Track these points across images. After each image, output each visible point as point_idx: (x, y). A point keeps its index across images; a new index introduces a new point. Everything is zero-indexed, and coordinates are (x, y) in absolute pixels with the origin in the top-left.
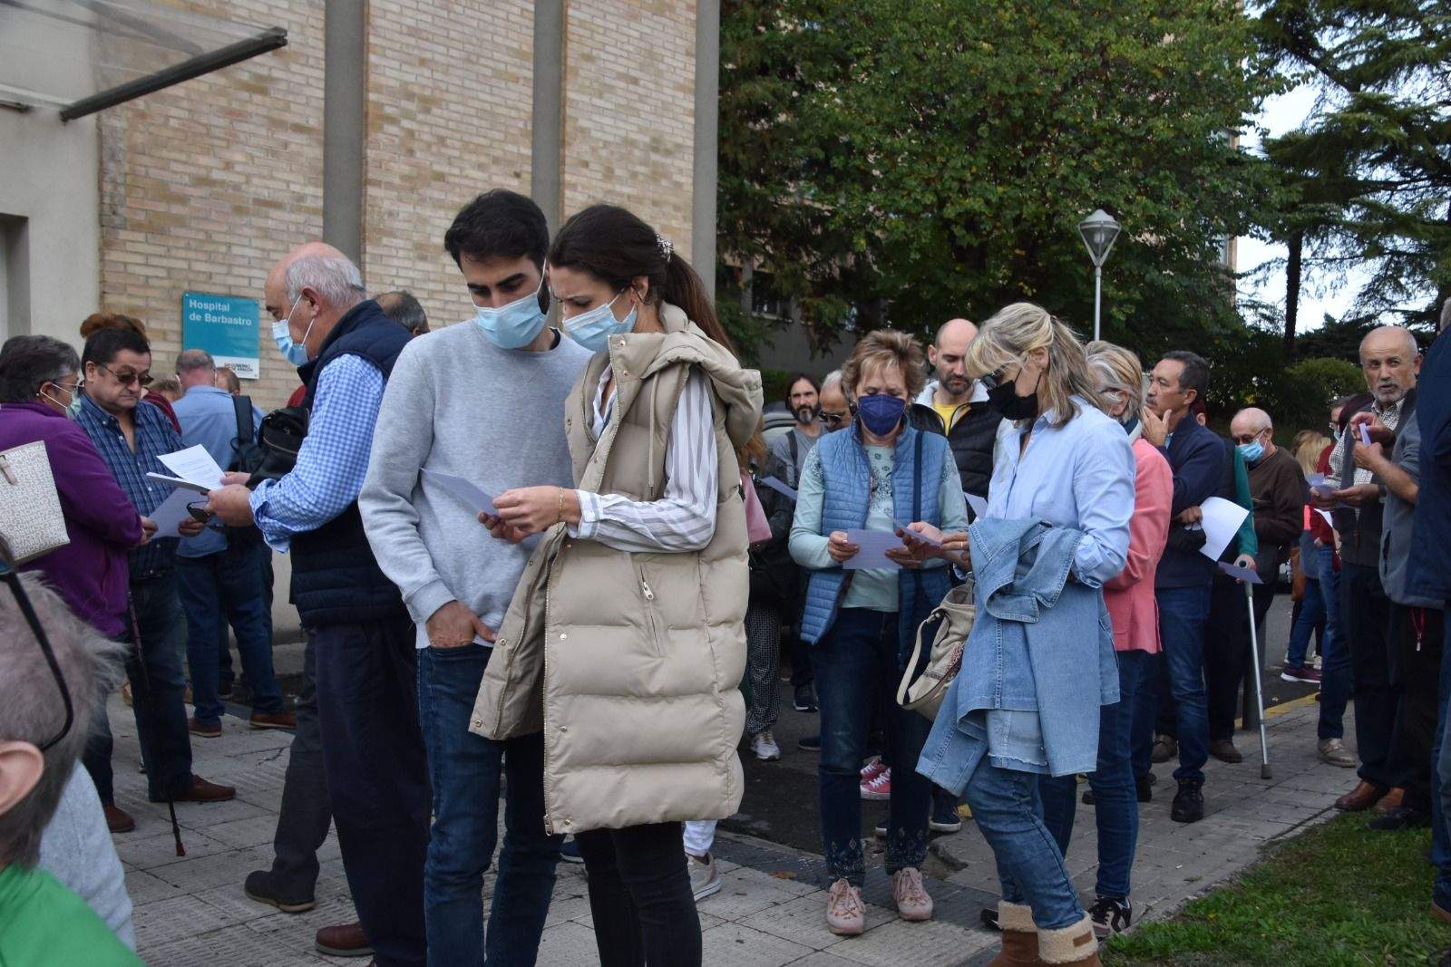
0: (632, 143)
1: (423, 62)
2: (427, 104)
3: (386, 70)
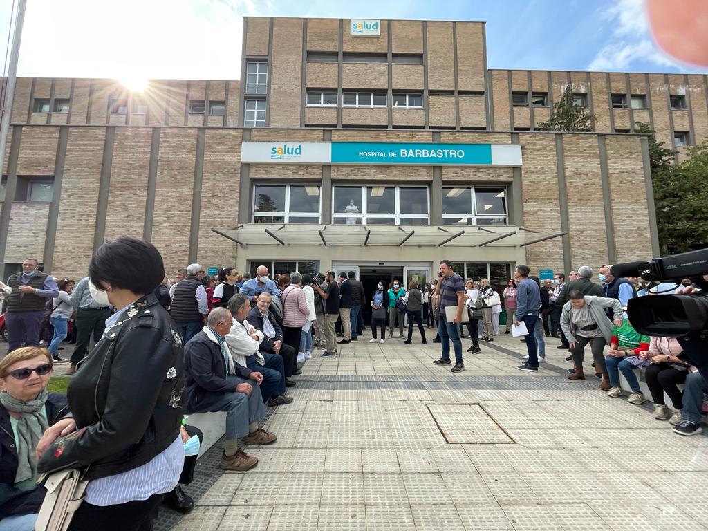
0: (632, 230)
1: (581, 225)
2: (582, 232)
3: (573, 228)
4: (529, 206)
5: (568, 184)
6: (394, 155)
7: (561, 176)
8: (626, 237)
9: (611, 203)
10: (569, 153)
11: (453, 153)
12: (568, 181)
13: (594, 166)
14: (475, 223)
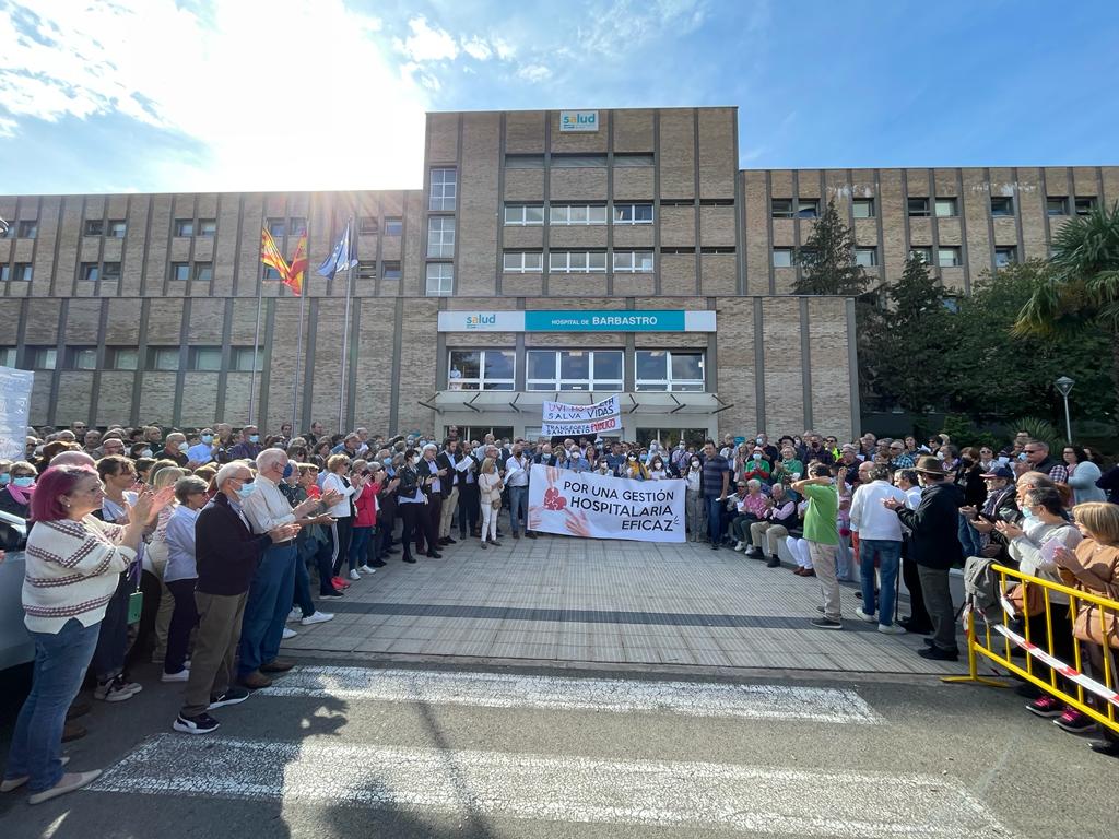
0: (831, 396)
1: (776, 391)
2: (777, 398)
4: (724, 373)
5: (765, 350)
6: (587, 322)
7: (759, 341)
8: (825, 404)
9: (810, 369)
10: (768, 318)
11: (646, 320)
12: (765, 346)
13: (794, 330)
14: (669, 389)
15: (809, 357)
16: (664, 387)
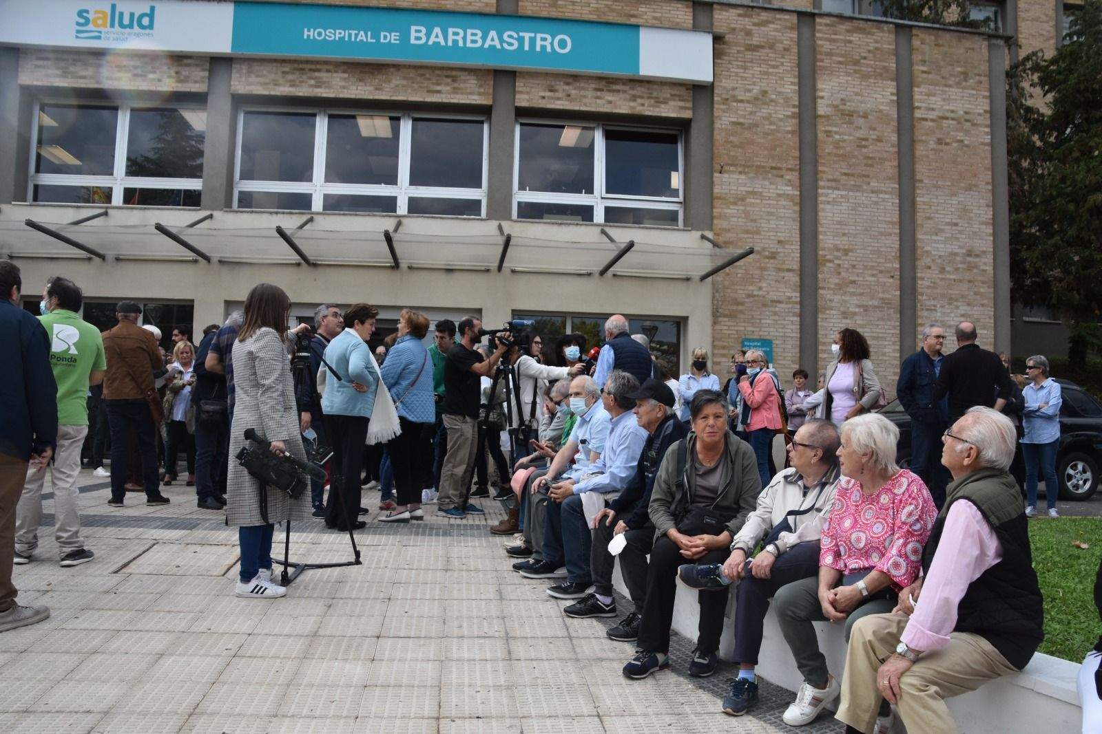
0: (956, 254)
1: (844, 234)
2: (846, 252)
3: (827, 240)
4: (728, 183)
5: (821, 135)
6: (393, 38)
7: (806, 115)
8: (942, 270)
9: (914, 188)
10: (827, 63)
11: (544, 41)
12: (821, 128)
13: (882, 96)
14: (599, 216)
15: (913, 163)
16: (585, 213)
